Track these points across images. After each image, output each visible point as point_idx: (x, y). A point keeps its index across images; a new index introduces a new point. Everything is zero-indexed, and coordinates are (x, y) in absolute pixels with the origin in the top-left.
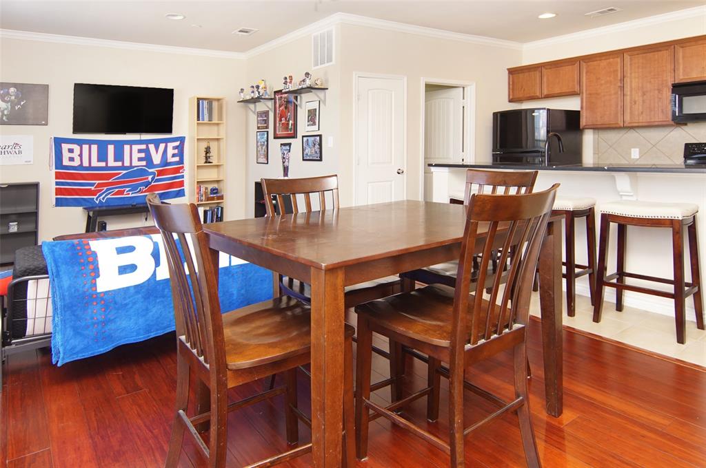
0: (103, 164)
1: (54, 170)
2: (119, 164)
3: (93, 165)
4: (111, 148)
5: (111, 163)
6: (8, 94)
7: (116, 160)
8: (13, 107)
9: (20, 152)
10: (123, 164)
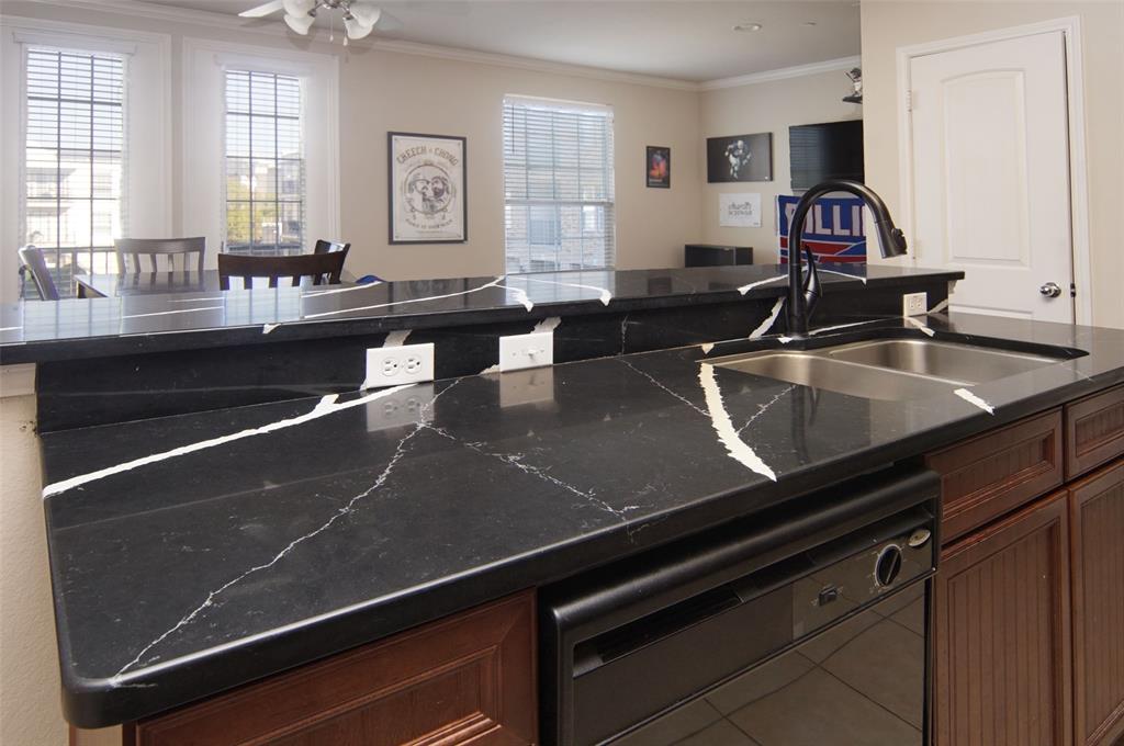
0: (828, 232)
1: (779, 236)
2: (846, 232)
3: (817, 232)
4: (836, 209)
5: (838, 231)
6: (736, 148)
7: (842, 228)
8: (741, 161)
9: (750, 213)
10: (851, 233)
